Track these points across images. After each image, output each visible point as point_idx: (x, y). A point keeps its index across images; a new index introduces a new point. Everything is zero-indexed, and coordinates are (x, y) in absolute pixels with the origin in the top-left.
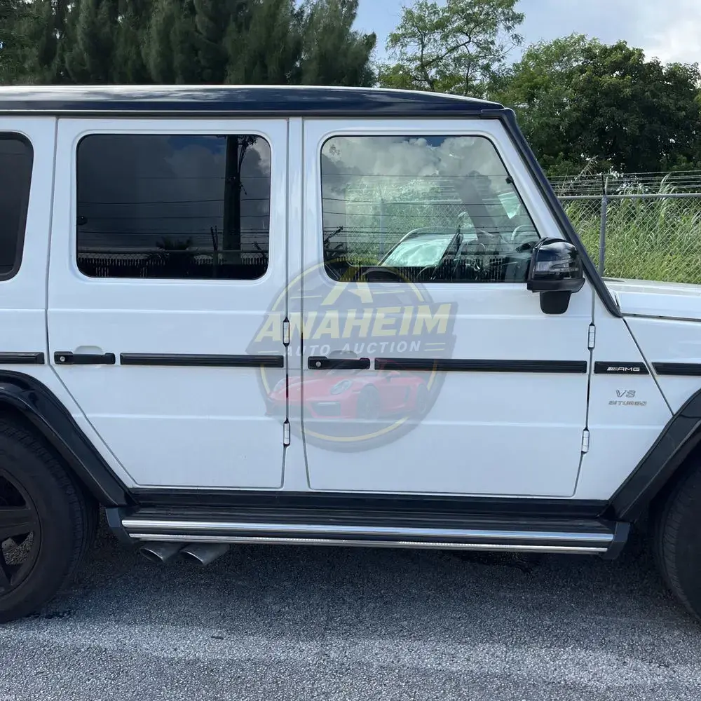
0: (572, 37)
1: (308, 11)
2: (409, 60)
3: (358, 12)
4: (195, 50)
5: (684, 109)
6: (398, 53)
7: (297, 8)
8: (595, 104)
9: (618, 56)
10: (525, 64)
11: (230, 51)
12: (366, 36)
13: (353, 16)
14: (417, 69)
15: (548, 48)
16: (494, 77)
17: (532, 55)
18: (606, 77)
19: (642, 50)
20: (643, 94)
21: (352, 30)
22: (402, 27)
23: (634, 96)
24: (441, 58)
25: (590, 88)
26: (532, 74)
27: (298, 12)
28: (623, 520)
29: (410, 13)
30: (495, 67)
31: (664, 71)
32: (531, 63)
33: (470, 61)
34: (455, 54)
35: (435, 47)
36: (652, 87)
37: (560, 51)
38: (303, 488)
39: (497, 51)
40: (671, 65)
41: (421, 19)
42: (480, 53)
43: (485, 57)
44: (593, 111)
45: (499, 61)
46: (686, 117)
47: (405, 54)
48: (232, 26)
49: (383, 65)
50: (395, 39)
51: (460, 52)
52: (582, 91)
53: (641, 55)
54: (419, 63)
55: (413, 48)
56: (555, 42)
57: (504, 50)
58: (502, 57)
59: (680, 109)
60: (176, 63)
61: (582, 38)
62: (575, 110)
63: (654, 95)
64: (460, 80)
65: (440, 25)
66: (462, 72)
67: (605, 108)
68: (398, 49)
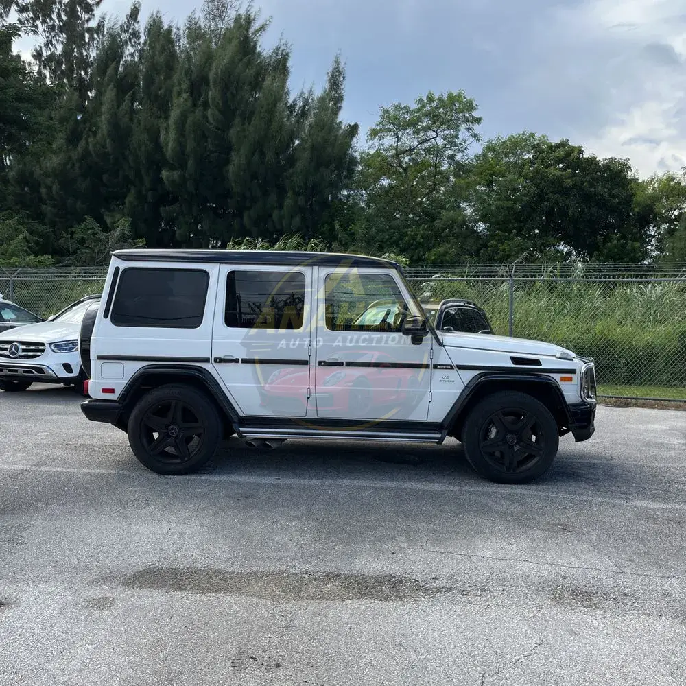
0: (524, 134)
1: (300, 104)
2: (387, 150)
3: (342, 105)
4: (204, 137)
5: (617, 196)
6: (377, 144)
7: (290, 101)
8: (542, 191)
9: (560, 153)
10: (485, 156)
11: (234, 140)
12: (349, 125)
13: (339, 109)
14: (393, 157)
15: (504, 142)
16: (459, 165)
17: (490, 148)
18: (552, 170)
19: (582, 147)
20: (582, 184)
21: (338, 120)
22: (380, 123)
23: (575, 185)
24: (414, 149)
25: (537, 177)
26: (491, 164)
27: (291, 105)
28: (446, 429)
29: (386, 112)
30: (459, 157)
31: (600, 164)
32: (490, 155)
33: (438, 151)
34: (425, 145)
35: (408, 139)
36: (589, 179)
37: (514, 145)
38: (315, 417)
39: (461, 144)
40: (606, 160)
41: (396, 117)
42: (446, 145)
43: (450, 149)
44: (541, 196)
45: (463, 152)
46: (619, 203)
47: (383, 145)
48: (237, 120)
49: (364, 152)
50: (374, 133)
51: (429, 143)
52: (532, 179)
53: (581, 152)
54: (394, 152)
55: (389, 141)
56: (510, 138)
57: (467, 143)
58: (466, 149)
59: (614, 197)
60: (188, 148)
61: (532, 135)
62: (525, 195)
63: (591, 185)
64: (430, 165)
65: (412, 124)
66: (432, 159)
67: (551, 194)
68: (376, 141)
